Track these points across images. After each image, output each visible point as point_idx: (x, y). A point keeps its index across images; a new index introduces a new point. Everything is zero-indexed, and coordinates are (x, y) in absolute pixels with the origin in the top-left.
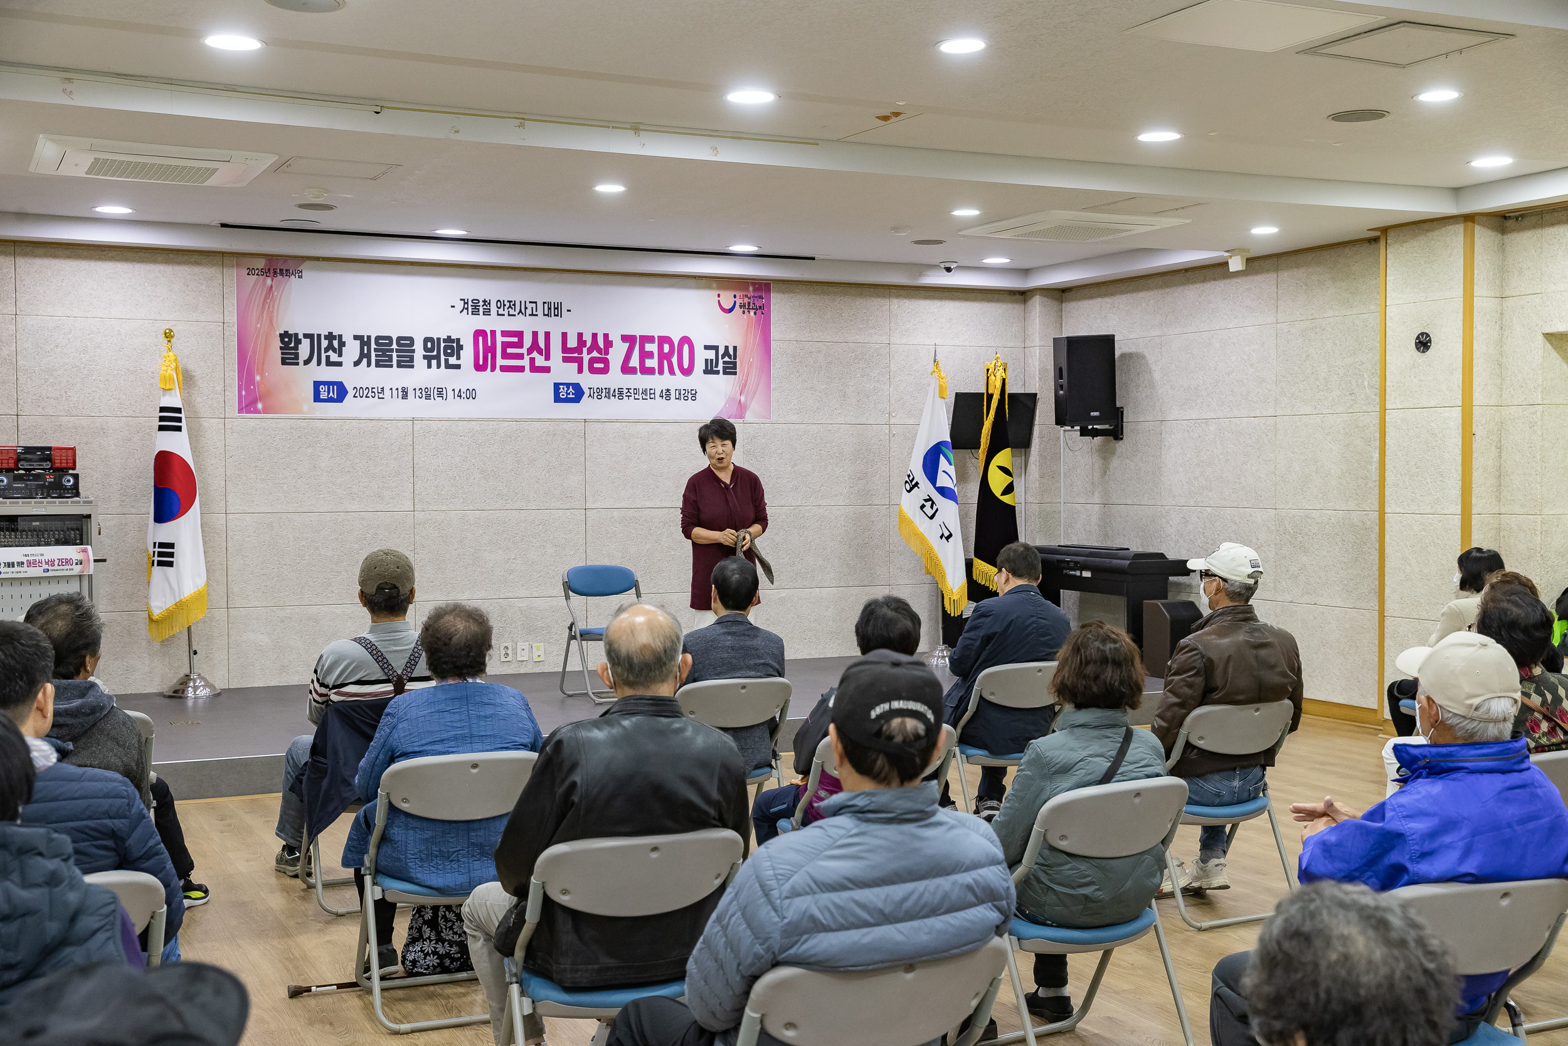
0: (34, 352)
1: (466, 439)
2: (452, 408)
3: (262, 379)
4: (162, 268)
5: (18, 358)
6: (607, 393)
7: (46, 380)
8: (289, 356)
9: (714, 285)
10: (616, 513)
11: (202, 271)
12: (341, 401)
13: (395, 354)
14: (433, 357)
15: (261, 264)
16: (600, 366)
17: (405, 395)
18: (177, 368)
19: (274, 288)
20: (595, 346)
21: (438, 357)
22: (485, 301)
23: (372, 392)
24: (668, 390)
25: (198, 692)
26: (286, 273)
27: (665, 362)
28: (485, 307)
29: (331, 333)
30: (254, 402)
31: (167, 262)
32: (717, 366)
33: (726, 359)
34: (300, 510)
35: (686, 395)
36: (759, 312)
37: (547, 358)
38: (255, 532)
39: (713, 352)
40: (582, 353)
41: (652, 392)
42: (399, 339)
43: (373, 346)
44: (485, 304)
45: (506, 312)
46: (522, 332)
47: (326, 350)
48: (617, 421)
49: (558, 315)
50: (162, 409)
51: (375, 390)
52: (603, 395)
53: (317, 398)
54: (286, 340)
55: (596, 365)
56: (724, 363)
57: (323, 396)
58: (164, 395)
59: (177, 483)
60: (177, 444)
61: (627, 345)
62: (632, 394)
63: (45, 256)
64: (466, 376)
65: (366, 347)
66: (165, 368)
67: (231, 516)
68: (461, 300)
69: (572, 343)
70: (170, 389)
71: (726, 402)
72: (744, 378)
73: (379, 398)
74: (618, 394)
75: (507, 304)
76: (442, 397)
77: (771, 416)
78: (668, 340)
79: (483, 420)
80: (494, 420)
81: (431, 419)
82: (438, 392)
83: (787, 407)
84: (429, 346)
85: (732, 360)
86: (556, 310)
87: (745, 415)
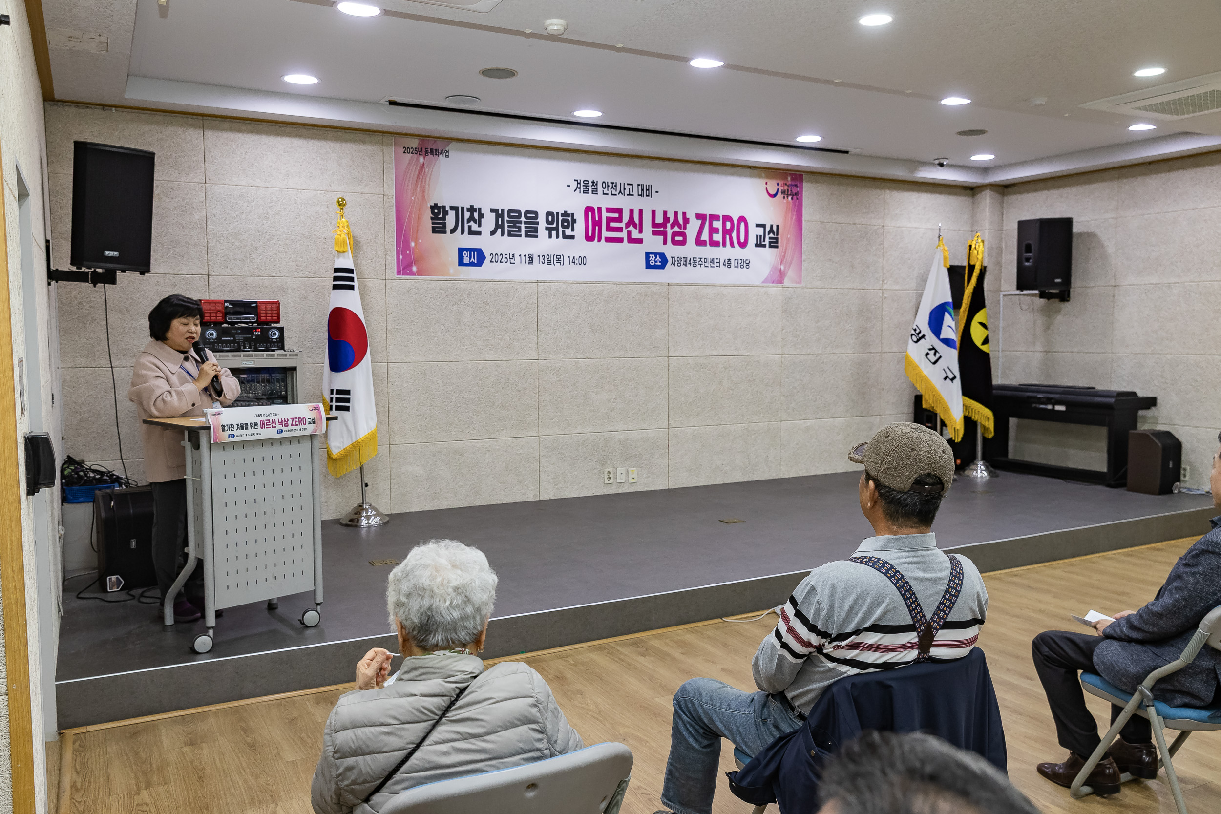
0: (222, 218)
1: (578, 298)
2: (566, 273)
3: (416, 245)
4: (332, 144)
5: (208, 223)
6: (686, 262)
7: (233, 244)
8: (439, 227)
9: (763, 175)
10: (690, 361)
11: (365, 148)
12: (481, 266)
13: (523, 226)
14: (553, 229)
15: (414, 143)
16: (680, 240)
17: (531, 262)
18: (348, 234)
19: (425, 166)
20: (676, 222)
21: (556, 229)
22: (593, 182)
23: (505, 258)
24: (729, 260)
25: (369, 521)
26: (435, 152)
27: (728, 237)
28: (593, 187)
29: (472, 206)
30: (410, 265)
31: (337, 139)
32: (764, 241)
33: (771, 235)
34: (448, 359)
35: (742, 264)
36: (795, 197)
37: (641, 231)
38: (411, 378)
39: (762, 229)
40: (665, 227)
41: (718, 261)
42: (527, 212)
43: (506, 218)
44: (593, 185)
45: (609, 192)
46: (621, 210)
47: (469, 221)
48: (692, 285)
49: (648, 196)
50: (337, 270)
51: (508, 256)
52: (682, 263)
53: (461, 263)
54: (436, 211)
55: (678, 238)
56: (770, 238)
57: (466, 260)
58: (338, 257)
59: (350, 336)
60: (349, 300)
61: (700, 222)
62: (703, 263)
63: (231, 130)
64: (579, 246)
65: (500, 219)
66: (339, 233)
67: (391, 365)
68: (575, 180)
69: (659, 219)
70: (344, 252)
71: (771, 270)
72: (783, 250)
73: (511, 263)
74: (693, 262)
75: (610, 185)
76: (560, 262)
77: (802, 282)
78: (730, 219)
79: (591, 283)
80: (599, 282)
81: (552, 282)
82: (557, 258)
83: (813, 275)
84: (550, 219)
85: (775, 236)
86: (648, 191)
87: (784, 281)
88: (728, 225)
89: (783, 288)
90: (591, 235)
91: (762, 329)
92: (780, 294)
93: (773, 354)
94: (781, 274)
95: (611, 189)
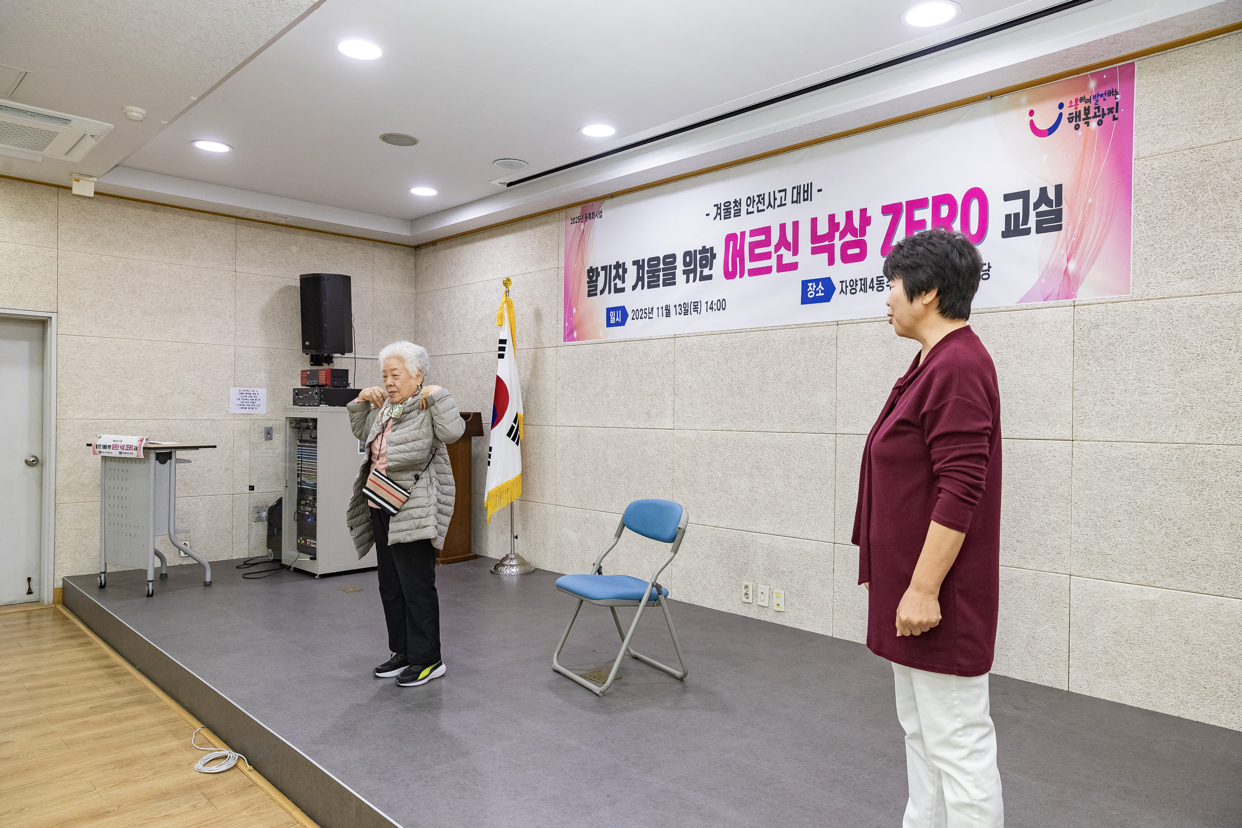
1: (716, 353)
2: (705, 321)
3: (576, 311)
4: (529, 232)
6: (862, 285)
8: (592, 289)
9: (1022, 98)
11: (548, 228)
12: (624, 324)
13: (661, 273)
14: (691, 271)
15: (577, 212)
16: (856, 252)
17: (668, 315)
19: (585, 232)
20: (849, 227)
21: (694, 271)
22: (735, 202)
23: (645, 313)
26: (592, 215)
28: (736, 208)
29: (618, 262)
30: (571, 332)
32: (1026, 221)
33: (1044, 208)
36: (1108, 119)
39: (1020, 201)
40: (833, 240)
42: (665, 258)
43: (646, 268)
44: (736, 205)
45: (755, 209)
46: (769, 228)
48: (875, 321)
49: (807, 199)
50: (500, 341)
51: (647, 311)
52: (858, 288)
53: (609, 325)
54: (591, 274)
55: (851, 252)
56: (1038, 215)
57: (613, 321)
58: (500, 331)
61: (889, 218)
64: (718, 286)
65: (641, 271)
67: (558, 429)
68: (715, 206)
69: (823, 229)
70: (502, 325)
71: (1041, 276)
72: (1076, 232)
73: (649, 318)
74: (877, 284)
75: (756, 199)
76: (697, 311)
77: (1131, 289)
78: (947, 199)
79: (731, 332)
80: (741, 331)
81: (689, 335)
82: (694, 306)
83: (1165, 269)
84: (688, 260)
85: (1054, 208)
86: (806, 194)
87: (1076, 292)
88: (945, 211)
89: (1074, 306)
90: (730, 270)
91: (1021, 389)
92: (1067, 319)
93: (1048, 438)
94: (1069, 278)
95: (757, 204)
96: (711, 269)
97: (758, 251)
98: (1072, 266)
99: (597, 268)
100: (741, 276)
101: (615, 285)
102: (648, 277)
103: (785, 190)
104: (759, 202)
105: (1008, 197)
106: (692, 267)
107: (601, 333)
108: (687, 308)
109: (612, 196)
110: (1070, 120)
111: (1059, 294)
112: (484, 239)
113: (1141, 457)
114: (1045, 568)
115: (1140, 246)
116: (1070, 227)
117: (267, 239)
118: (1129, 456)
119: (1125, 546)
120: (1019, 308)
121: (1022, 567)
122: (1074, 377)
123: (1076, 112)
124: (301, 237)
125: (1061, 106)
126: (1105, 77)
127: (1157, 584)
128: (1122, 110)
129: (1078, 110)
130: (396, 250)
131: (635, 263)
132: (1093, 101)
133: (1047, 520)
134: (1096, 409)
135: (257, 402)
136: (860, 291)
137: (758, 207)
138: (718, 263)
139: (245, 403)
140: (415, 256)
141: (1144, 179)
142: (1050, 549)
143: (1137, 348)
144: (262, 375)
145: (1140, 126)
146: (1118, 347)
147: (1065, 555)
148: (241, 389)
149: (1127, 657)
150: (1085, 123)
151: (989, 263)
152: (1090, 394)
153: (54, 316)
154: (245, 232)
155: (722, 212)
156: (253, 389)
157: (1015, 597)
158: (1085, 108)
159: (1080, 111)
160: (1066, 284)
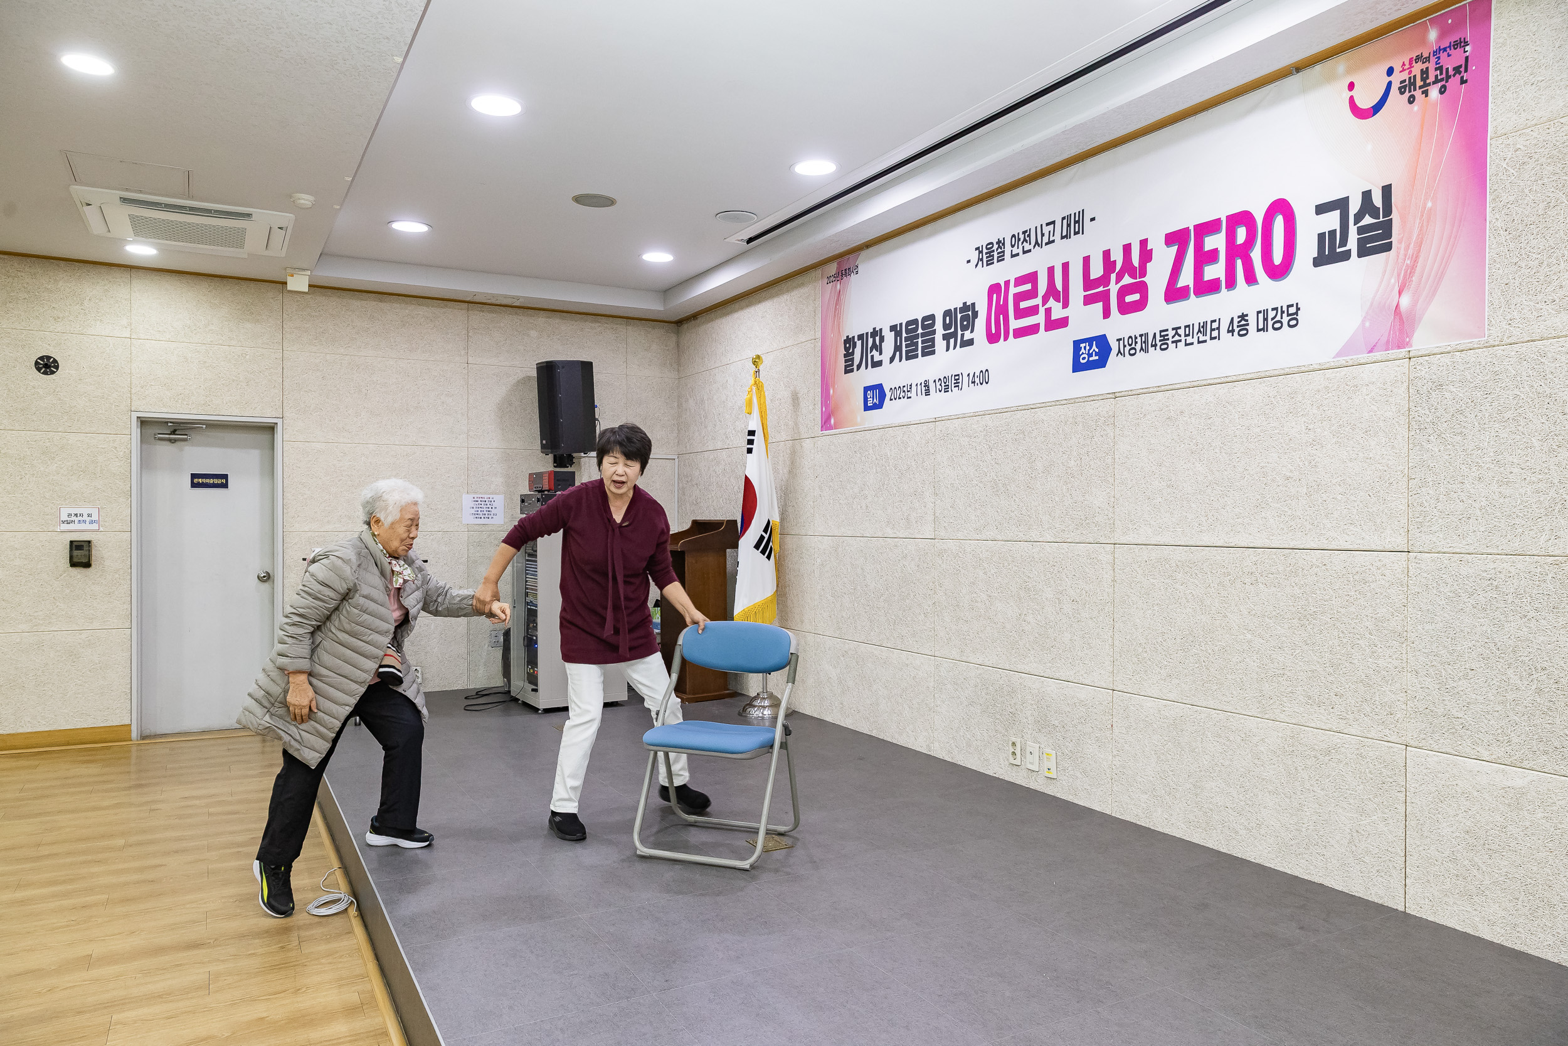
2: (967, 400)
3: (833, 392)
4: (786, 297)
6: (1144, 343)
8: (849, 365)
9: (1341, 69)
11: (804, 291)
13: (920, 341)
14: (951, 335)
15: (833, 268)
16: (1135, 299)
17: (927, 393)
19: (841, 293)
20: (1127, 266)
21: (955, 335)
22: (999, 242)
23: (903, 392)
24: (1243, 317)
27: (1239, 263)
29: (874, 329)
30: (829, 417)
31: (788, 290)
32: (1344, 242)
33: (1367, 220)
34: (855, 533)
35: (1278, 318)
36: (1455, 81)
39: (1337, 213)
40: (1108, 283)
41: (1215, 325)
42: (924, 320)
43: (904, 335)
44: (999, 247)
45: (1020, 250)
46: (1037, 274)
47: (872, 350)
48: (1159, 390)
49: (1078, 232)
51: (905, 389)
52: (1138, 347)
54: (847, 345)
55: (1129, 299)
56: (1361, 231)
61: (1174, 249)
62: (1183, 338)
64: (980, 354)
65: (898, 338)
68: (976, 249)
69: (1097, 271)
71: (1365, 317)
72: (1410, 252)
73: (908, 398)
74: (1160, 341)
75: (1022, 237)
76: (958, 386)
77: (1486, 329)
78: (1244, 218)
79: (996, 411)
80: (1006, 410)
81: (950, 418)
82: (955, 380)
83: (1534, 298)
84: (948, 322)
85: (1381, 219)
86: (1077, 225)
87: (1411, 337)
88: (1241, 234)
89: (1410, 358)
90: (993, 332)
91: (1339, 479)
92: (1399, 377)
93: (1374, 548)
94: (1401, 319)
95: (1022, 243)
96: (972, 332)
97: (1024, 305)
98: (1405, 301)
99: (854, 337)
100: (1006, 339)
101: (872, 357)
102: (907, 346)
103: (1053, 223)
104: (1025, 240)
105: (1321, 209)
106: (952, 330)
107: (859, 419)
108: (947, 384)
109: (868, 245)
110: (1402, 91)
111: (1388, 342)
112: (742, 309)
113: (1502, 576)
114: (1372, 734)
115: (1498, 266)
116: (1403, 246)
117: (502, 325)
118: (1485, 574)
119: (1481, 706)
120: (1337, 364)
121: (1342, 731)
122: (1410, 461)
123: (1410, 78)
124: (541, 320)
125: (1390, 71)
126: (1450, 21)
127: (1525, 764)
128: (1474, 68)
129: (1412, 75)
130: (654, 328)
131: (893, 328)
132: (1433, 60)
133: (1375, 665)
134: (1440, 506)
135: (494, 511)
136: (1140, 351)
137: (1023, 247)
138: (980, 323)
139: (479, 512)
140: (678, 333)
141: (1505, 166)
142: (1379, 707)
143: (1495, 415)
144: (499, 480)
145: (1499, 89)
146: (1468, 414)
147: (1399, 716)
148: (475, 496)
149: (1484, 869)
150: (1423, 93)
151: (1297, 304)
152: (1431, 483)
153: (279, 421)
154: (478, 317)
155: (985, 256)
156: (488, 496)
157: (1334, 774)
158: (1422, 70)
159: (1415, 76)
160: (1397, 327)
